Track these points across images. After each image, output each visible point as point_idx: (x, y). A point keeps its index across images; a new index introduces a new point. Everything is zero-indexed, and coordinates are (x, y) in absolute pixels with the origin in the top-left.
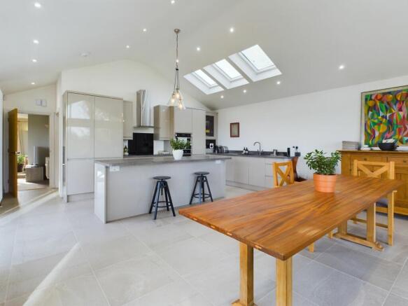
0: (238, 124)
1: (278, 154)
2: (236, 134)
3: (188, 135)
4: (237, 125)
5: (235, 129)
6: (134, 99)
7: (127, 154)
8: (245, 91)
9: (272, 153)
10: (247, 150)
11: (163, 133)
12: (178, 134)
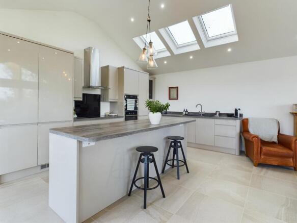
0: (178, 87)
1: (220, 115)
2: (175, 97)
3: (135, 97)
4: (176, 90)
5: (174, 93)
6: (82, 56)
7: (76, 116)
8: (191, 57)
9: (215, 114)
10: (187, 111)
11: (112, 95)
12: (127, 95)
